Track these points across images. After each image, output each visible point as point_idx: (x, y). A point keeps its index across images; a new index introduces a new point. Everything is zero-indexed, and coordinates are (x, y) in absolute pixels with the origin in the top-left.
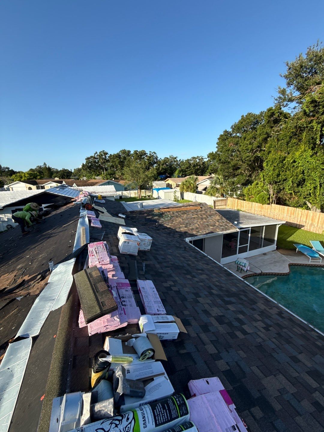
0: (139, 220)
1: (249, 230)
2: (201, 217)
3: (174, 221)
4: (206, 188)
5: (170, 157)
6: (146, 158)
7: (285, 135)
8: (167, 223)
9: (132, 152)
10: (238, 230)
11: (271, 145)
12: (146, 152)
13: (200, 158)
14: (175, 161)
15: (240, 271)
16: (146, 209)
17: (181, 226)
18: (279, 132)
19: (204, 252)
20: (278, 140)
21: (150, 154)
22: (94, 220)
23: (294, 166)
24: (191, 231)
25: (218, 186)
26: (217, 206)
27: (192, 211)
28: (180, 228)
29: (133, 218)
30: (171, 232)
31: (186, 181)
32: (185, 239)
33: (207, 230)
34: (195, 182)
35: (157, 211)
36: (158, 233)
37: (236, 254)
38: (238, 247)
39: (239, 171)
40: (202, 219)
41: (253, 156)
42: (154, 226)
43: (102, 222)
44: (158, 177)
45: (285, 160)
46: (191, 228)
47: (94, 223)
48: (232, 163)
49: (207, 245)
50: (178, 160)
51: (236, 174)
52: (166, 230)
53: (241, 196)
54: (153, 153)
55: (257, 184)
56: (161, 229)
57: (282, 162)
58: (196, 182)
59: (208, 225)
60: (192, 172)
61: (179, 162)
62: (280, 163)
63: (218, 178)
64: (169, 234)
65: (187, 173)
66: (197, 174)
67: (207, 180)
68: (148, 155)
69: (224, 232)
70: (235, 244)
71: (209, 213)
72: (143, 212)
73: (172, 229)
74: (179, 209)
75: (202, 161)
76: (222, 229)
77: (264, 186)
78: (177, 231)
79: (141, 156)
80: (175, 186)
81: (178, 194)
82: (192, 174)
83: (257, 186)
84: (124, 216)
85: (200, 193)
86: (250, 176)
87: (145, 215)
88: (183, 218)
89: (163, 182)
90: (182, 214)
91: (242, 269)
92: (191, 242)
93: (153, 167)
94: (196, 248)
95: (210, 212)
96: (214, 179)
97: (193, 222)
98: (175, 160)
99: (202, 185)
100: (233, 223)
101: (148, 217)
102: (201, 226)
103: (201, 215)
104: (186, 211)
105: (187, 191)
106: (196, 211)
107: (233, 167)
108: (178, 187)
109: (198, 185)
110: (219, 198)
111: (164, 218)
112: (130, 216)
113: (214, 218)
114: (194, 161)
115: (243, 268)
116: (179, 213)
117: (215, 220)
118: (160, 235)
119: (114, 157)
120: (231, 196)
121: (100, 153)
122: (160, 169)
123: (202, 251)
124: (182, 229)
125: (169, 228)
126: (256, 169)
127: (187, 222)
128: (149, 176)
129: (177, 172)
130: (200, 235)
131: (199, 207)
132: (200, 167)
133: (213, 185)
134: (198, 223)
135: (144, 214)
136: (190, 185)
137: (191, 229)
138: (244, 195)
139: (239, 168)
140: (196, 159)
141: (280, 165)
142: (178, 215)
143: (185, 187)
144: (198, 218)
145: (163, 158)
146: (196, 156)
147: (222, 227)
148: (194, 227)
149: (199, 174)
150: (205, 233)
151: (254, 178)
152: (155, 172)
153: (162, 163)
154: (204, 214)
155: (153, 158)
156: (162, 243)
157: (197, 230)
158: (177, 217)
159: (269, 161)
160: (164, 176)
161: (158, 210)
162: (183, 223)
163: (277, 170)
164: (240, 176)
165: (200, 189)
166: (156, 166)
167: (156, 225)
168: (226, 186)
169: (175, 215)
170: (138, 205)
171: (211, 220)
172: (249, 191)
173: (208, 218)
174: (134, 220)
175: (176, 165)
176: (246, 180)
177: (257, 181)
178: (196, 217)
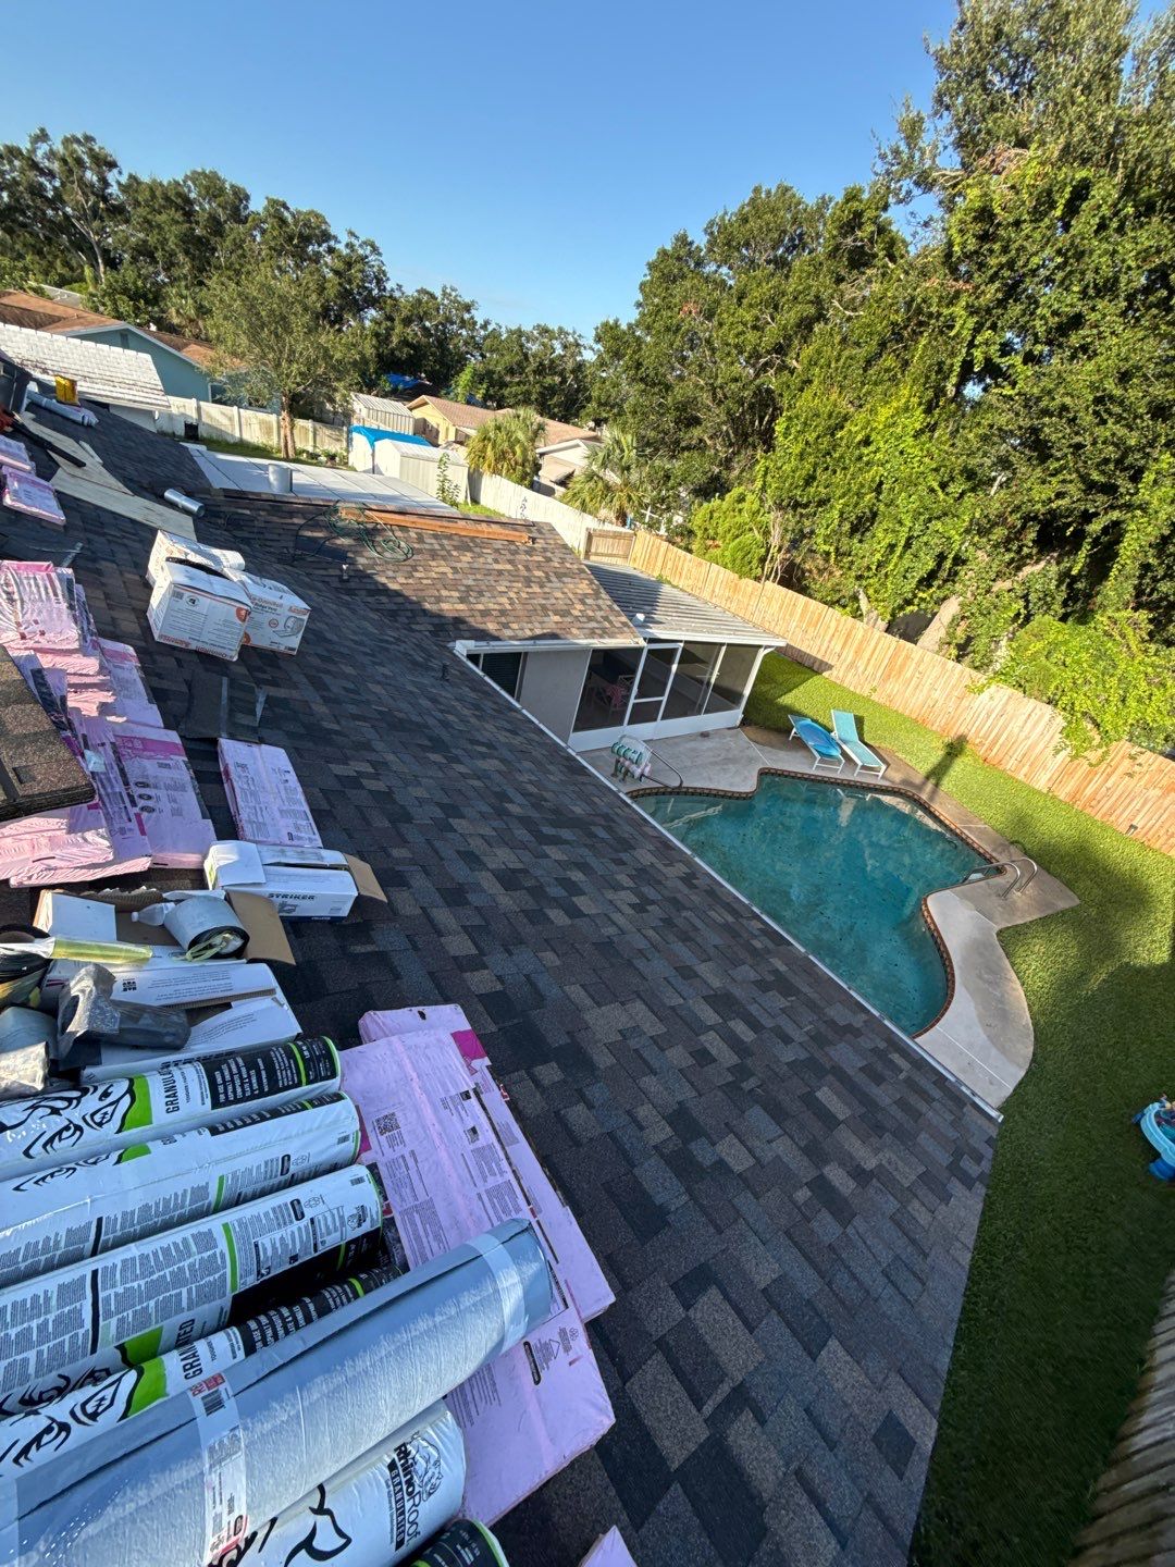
0: (268, 536)
1: (675, 650)
2: (526, 574)
3: (420, 569)
4: (570, 476)
5: (444, 294)
6: (328, 259)
7: (869, 326)
8: (390, 574)
9: (257, 205)
10: (642, 643)
11: (819, 352)
12: (333, 231)
13: (571, 339)
14: (463, 324)
15: (621, 776)
16: (302, 498)
17: (444, 593)
18: (854, 310)
19: (518, 700)
20: (844, 340)
21: (349, 246)
22: (19, 481)
23: (860, 458)
24: (479, 619)
25: (613, 477)
26: (597, 554)
27: (498, 545)
28: (439, 599)
29: (234, 523)
30: (402, 610)
31: (498, 428)
32: (450, 645)
33: (537, 625)
34: (533, 440)
35: (354, 514)
36: (347, 605)
37: (621, 724)
38: (632, 701)
39: (696, 432)
40: (528, 582)
41: (751, 382)
42: (331, 572)
43: (64, 500)
44: (379, 378)
45: (842, 428)
46: (481, 607)
47: (22, 495)
48: (679, 393)
49: (530, 676)
50: (480, 322)
51: (683, 444)
52: (384, 599)
53: (682, 535)
54: (365, 243)
55: (741, 499)
56: (364, 593)
57: (833, 435)
58: (536, 444)
59: (544, 607)
60: (528, 393)
61: (482, 333)
62: (825, 435)
63: (618, 442)
64: (393, 614)
65: (506, 392)
66: (544, 409)
67: (578, 446)
68: (341, 247)
69: (595, 641)
70: (624, 693)
71: (557, 565)
72: (286, 508)
73: (406, 598)
74: (446, 524)
75: (573, 355)
76: (593, 629)
77: (758, 511)
78: (425, 612)
79: (306, 240)
80: (452, 438)
81: (459, 477)
82: (526, 402)
83: (740, 506)
84: (194, 507)
85: (548, 492)
86: (727, 464)
87: (296, 521)
88: (459, 565)
89: (400, 404)
90: (456, 548)
91: (627, 771)
92: (473, 658)
93: (362, 320)
94: (487, 679)
95: (563, 561)
96: (603, 445)
97: (491, 588)
98: (466, 316)
99: (558, 462)
100: (631, 617)
101: (309, 534)
102: (518, 607)
103: (527, 568)
104: (473, 539)
105: (497, 472)
106: (513, 547)
107: (677, 409)
108: (461, 443)
109: (542, 455)
110: (608, 527)
111: (379, 549)
112: (223, 509)
113: (572, 586)
114: (543, 344)
115: (633, 767)
116: (445, 542)
117: (571, 596)
118: (354, 611)
119: (153, 196)
120: (653, 526)
121: (67, 142)
122: (395, 340)
123: (512, 695)
124: (445, 606)
125: (395, 591)
126: (750, 440)
127: (470, 582)
128: (338, 355)
129: (465, 377)
130: (511, 638)
131: (525, 536)
132: (564, 381)
133: (594, 468)
134: (512, 595)
135: (292, 514)
136: (512, 447)
137: (480, 611)
138: (691, 532)
139: (696, 422)
140: (554, 342)
141: (825, 443)
142: (437, 547)
143: (489, 452)
144: (514, 576)
145: (410, 290)
146: (554, 326)
147: (593, 624)
148: (491, 606)
149: (556, 410)
150: (529, 633)
151: (736, 472)
152: (369, 349)
153: (405, 313)
154: (539, 566)
155: (362, 271)
156: (356, 638)
157: (503, 620)
158: (434, 555)
159: (797, 417)
160: (407, 378)
161: (357, 512)
162: (454, 586)
163: (811, 459)
164: (696, 454)
165: (547, 475)
166: (375, 321)
167: (342, 570)
168: (642, 483)
169: (427, 547)
170: (269, 476)
171: (559, 594)
172: (711, 518)
173: (550, 581)
174: (246, 535)
175: (466, 343)
176: (709, 474)
177: (741, 489)
178: (509, 571)
